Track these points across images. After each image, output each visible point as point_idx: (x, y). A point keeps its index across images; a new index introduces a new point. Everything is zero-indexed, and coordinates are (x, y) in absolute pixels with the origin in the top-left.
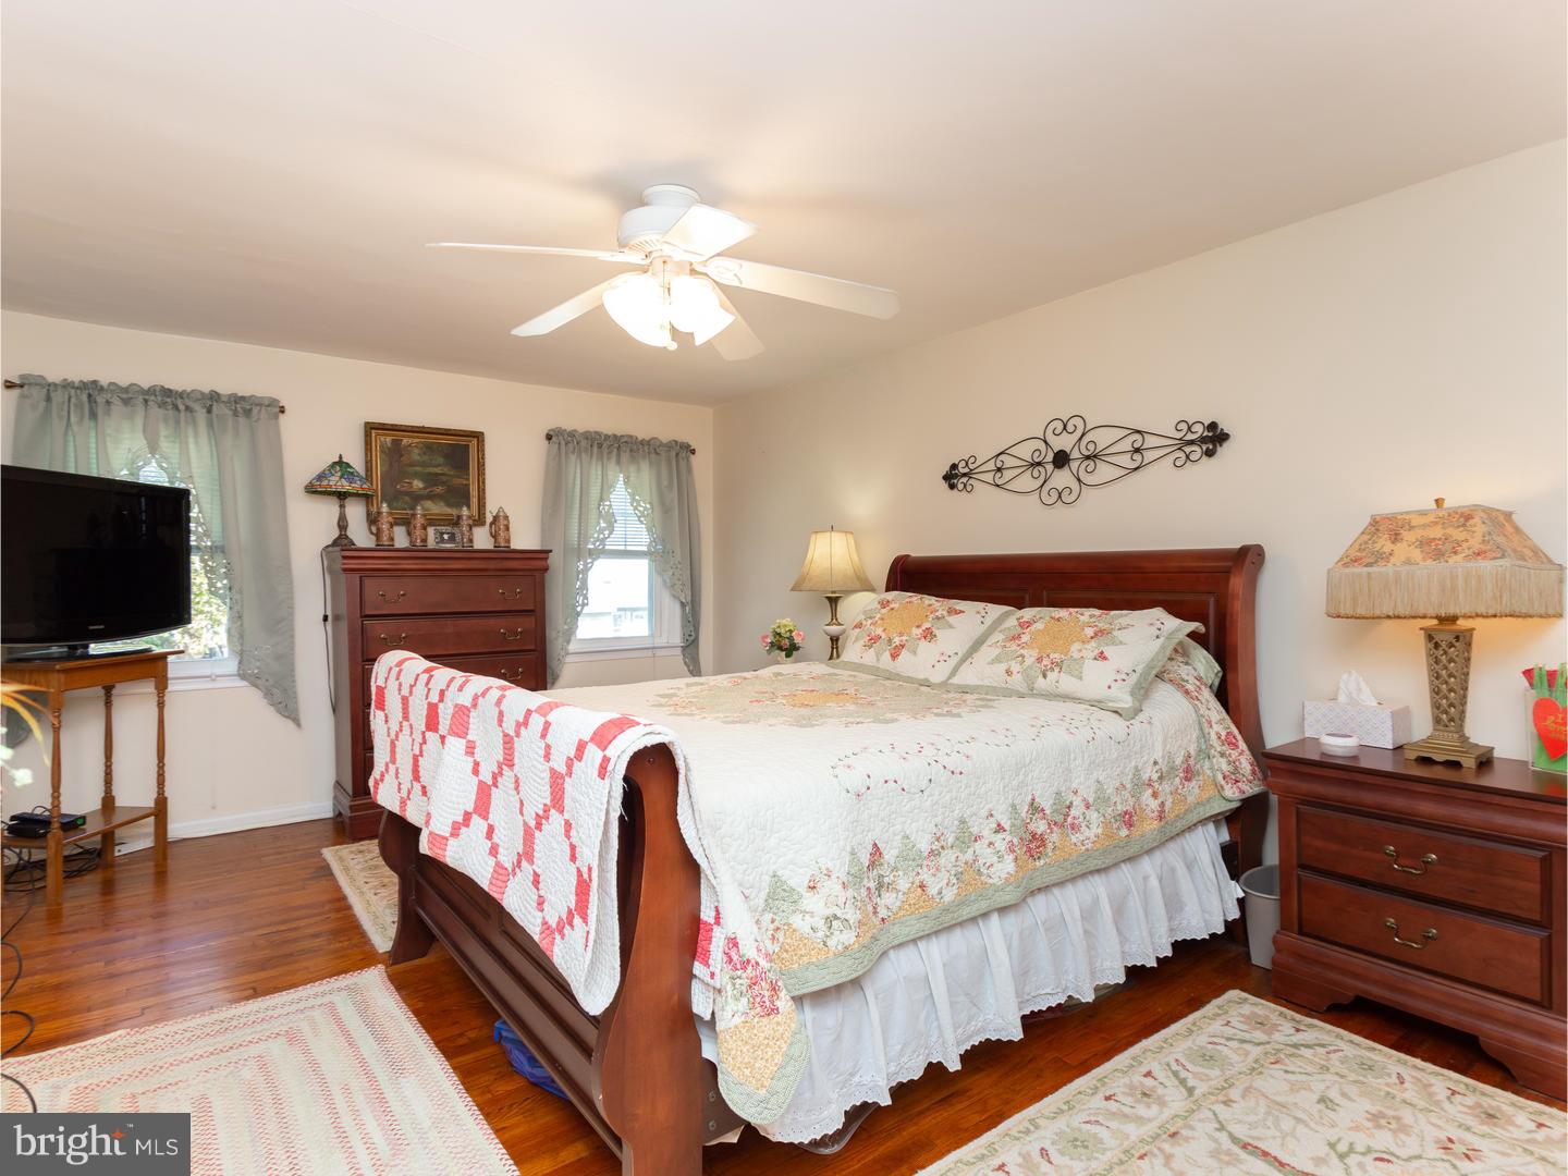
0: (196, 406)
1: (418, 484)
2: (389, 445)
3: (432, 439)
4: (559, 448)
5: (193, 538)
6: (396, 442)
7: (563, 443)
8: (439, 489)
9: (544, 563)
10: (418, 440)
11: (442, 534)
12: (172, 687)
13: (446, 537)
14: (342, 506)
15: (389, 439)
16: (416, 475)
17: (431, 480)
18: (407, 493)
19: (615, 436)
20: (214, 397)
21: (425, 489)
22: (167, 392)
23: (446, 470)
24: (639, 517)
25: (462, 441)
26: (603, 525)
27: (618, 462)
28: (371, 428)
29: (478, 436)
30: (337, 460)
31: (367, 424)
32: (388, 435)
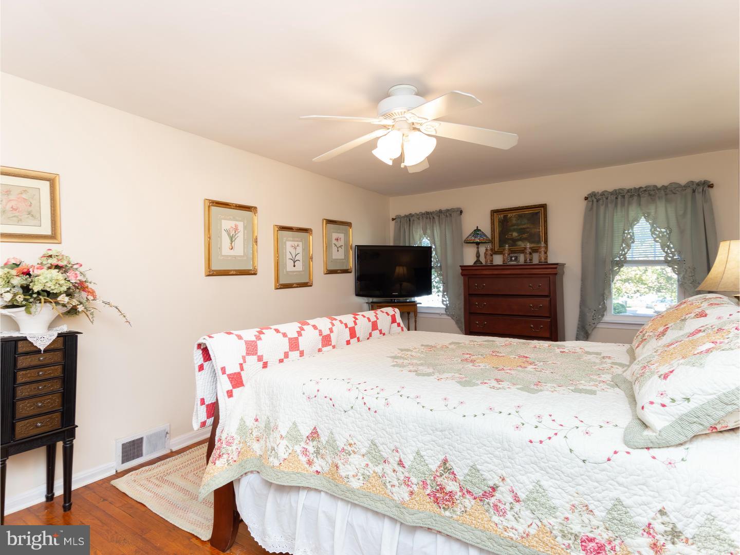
0: (435, 217)
1: (515, 234)
2: (502, 218)
3: (521, 212)
4: (593, 204)
5: (432, 263)
6: (505, 217)
7: (595, 200)
8: (525, 236)
9: (555, 270)
10: (515, 214)
11: (512, 257)
12: (419, 315)
13: (513, 259)
14: (478, 248)
15: (502, 216)
16: (514, 230)
17: (521, 231)
18: (510, 239)
19: (635, 188)
20: (440, 211)
21: (519, 236)
22: (427, 213)
23: (528, 226)
24: (655, 238)
25: (536, 210)
26: (624, 246)
27: (639, 204)
28: (494, 212)
29: (544, 207)
30: (476, 228)
31: (492, 211)
32: (501, 214)
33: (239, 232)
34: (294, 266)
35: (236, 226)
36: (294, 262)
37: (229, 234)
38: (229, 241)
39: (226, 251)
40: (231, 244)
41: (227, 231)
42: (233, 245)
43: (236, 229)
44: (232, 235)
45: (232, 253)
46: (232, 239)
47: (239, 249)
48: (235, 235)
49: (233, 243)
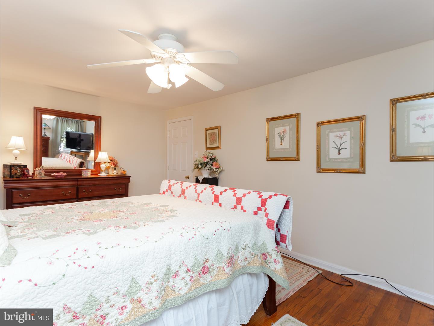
33: (286, 133)
34: (339, 154)
35: (284, 130)
36: (339, 150)
37: (279, 136)
38: (280, 140)
39: (278, 146)
40: (281, 141)
41: (279, 134)
42: (282, 142)
43: (284, 132)
44: (281, 136)
45: (282, 147)
46: (282, 138)
47: (287, 144)
48: (284, 136)
49: (282, 141)
